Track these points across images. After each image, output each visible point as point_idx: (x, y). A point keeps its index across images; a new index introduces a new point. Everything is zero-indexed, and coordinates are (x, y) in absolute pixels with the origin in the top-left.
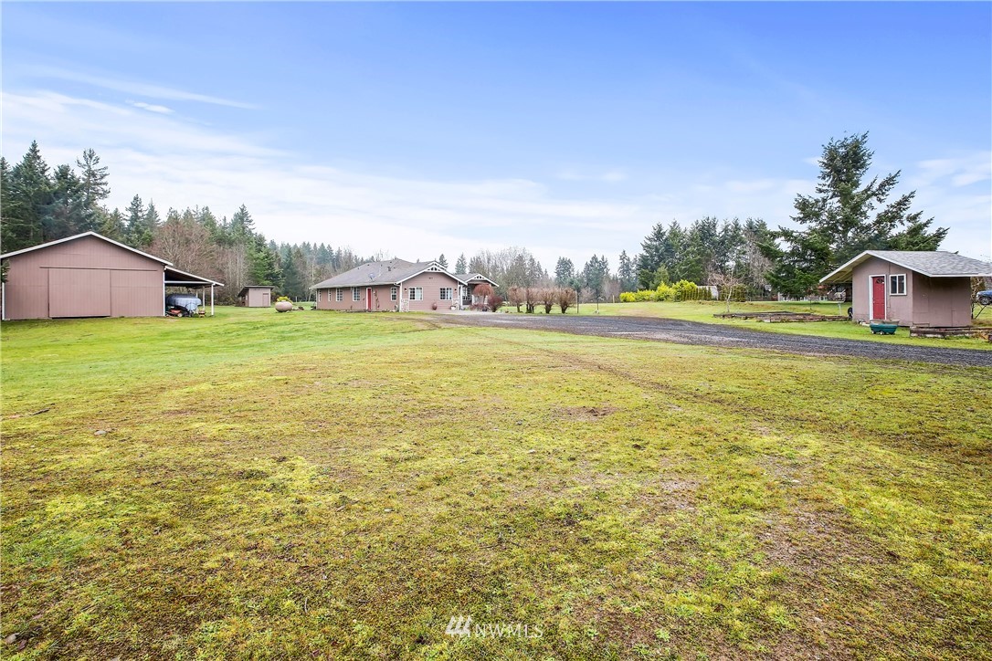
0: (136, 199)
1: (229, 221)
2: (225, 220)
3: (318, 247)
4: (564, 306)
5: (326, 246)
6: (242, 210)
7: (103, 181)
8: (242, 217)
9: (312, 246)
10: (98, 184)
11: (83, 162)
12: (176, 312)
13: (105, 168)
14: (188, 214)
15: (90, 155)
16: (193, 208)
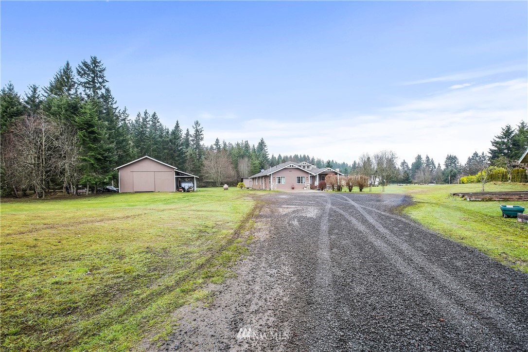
0: (217, 140)
1: (256, 147)
2: (254, 146)
3: (302, 156)
4: (361, 187)
5: (306, 156)
6: (262, 141)
7: (201, 133)
8: (262, 144)
9: (299, 156)
10: (200, 135)
11: (195, 126)
12: (181, 190)
13: (202, 128)
14: (238, 145)
15: (197, 123)
16: (240, 142)
